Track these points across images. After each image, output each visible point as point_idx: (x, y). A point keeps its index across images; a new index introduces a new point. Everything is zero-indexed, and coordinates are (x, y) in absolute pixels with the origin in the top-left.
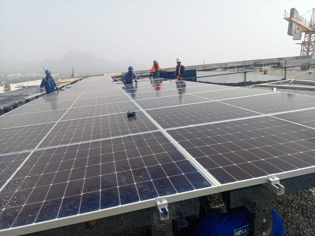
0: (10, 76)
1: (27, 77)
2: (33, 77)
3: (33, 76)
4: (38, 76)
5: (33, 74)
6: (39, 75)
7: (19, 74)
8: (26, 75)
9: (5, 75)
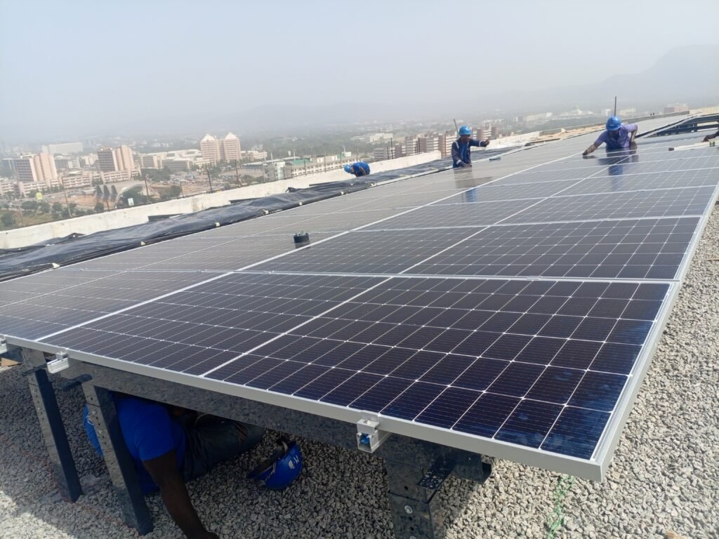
0: (530, 118)
1: (565, 118)
2: (575, 119)
3: (578, 116)
4: (587, 117)
5: (577, 113)
6: (590, 113)
7: (549, 115)
8: (561, 115)
9: (520, 119)
